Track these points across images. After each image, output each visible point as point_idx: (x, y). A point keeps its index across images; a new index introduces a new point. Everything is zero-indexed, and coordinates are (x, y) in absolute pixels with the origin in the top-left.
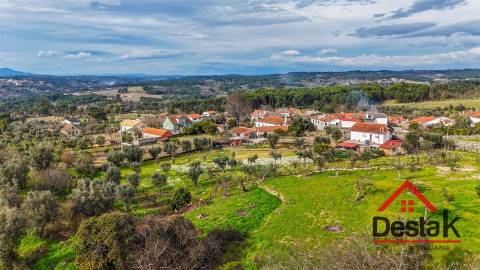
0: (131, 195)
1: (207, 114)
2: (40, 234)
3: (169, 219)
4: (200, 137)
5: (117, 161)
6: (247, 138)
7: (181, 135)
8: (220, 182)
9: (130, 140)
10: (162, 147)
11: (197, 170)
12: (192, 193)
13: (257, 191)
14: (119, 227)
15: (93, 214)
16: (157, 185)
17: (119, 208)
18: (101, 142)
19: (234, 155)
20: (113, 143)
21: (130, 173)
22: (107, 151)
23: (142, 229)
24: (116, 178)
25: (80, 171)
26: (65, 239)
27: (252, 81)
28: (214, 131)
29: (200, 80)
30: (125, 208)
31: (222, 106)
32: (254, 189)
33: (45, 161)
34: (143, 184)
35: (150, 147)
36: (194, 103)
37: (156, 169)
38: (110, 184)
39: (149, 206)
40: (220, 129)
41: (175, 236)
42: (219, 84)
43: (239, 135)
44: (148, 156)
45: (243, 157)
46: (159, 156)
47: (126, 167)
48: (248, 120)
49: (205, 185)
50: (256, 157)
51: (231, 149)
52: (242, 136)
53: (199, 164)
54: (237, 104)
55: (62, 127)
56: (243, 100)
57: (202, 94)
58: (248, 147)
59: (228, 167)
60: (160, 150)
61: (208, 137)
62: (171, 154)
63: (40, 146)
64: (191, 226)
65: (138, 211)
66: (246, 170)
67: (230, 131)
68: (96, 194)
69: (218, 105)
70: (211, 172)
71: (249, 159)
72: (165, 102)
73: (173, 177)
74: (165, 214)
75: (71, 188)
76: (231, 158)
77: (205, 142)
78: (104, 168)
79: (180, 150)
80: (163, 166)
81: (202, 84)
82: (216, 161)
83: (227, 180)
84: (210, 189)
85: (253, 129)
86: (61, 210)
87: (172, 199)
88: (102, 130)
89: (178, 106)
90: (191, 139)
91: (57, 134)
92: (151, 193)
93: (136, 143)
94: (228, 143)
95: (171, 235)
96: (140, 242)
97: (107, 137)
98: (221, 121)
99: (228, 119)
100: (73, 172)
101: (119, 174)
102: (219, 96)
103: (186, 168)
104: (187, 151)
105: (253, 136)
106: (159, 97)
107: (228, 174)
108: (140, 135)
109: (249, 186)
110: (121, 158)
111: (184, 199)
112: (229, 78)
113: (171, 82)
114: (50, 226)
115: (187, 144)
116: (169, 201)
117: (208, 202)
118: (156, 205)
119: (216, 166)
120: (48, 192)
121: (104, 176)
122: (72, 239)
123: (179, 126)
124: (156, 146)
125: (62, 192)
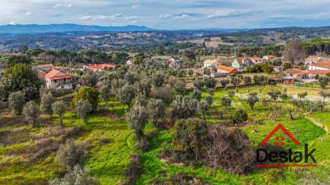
0: (206, 109)
1: (266, 58)
2: (155, 123)
3: (231, 129)
4: (259, 75)
5: (200, 86)
6: (299, 78)
7: (244, 72)
8: (271, 109)
9: (209, 74)
10: (230, 80)
11: (254, 99)
12: (249, 115)
13: (303, 120)
14: (198, 128)
15: (183, 117)
16: (224, 105)
17: (199, 116)
18: (191, 73)
19: (285, 90)
20: (198, 74)
21: (207, 95)
22: (194, 79)
23: (212, 132)
24: (198, 97)
25: (178, 90)
26: (167, 129)
27: (309, 32)
28: (271, 71)
29: (264, 32)
30: (202, 117)
31: (280, 52)
32: (301, 118)
33: (160, 82)
34: (215, 103)
35: (222, 79)
36: (257, 50)
37: (224, 94)
38: (195, 100)
39: (218, 119)
40: (276, 69)
41: (234, 141)
42: (280, 34)
43: (292, 75)
44: (219, 85)
45: (294, 92)
46: (228, 85)
47: (205, 91)
48: (302, 64)
49: (259, 110)
50: (306, 94)
51: (284, 86)
52: (295, 76)
53: (256, 94)
54: (294, 51)
55: (169, 63)
56: (299, 47)
57: (264, 42)
58: (299, 85)
59: (279, 99)
60: (228, 82)
61: (265, 75)
62: (236, 85)
63: (158, 73)
64: (246, 137)
65: (211, 120)
66: (295, 103)
67: (285, 72)
68: (186, 105)
69: (277, 51)
70: (265, 101)
71: (299, 95)
72: (235, 48)
73: (236, 101)
74: (228, 125)
75: (172, 99)
76: (282, 93)
77: (262, 79)
78: (191, 90)
79: (242, 83)
80: (229, 93)
81: (265, 35)
82: (270, 94)
83: (277, 109)
84: (263, 113)
85: (306, 71)
86: (166, 112)
87: (233, 116)
88: (192, 65)
89: (244, 51)
90: (252, 76)
91: (167, 67)
92: (220, 110)
93: (212, 75)
94: (282, 81)
95: (231, 140)
96: (210, 140)
97: (195, 70)
98: (278, 64)
99: (284, 63)
100: (174, 90)
101: (200, 95)
102: (277, 44)
103: (246, 96)
104: (248, 84)
105: (305, 77)
106: (232, 44)
107: (278, 105)
108: (216, 70)
109: (296, 116)
110: (202, 85)
111: (242, 118)
112: (289, 30)
113: (241, 34)
114: (160, 120)
115: (249, 79)
116: (231, 117)
117: (260, 123)
118: (222, 118)
119: (270, 97)
120: (160, 100)
121: (191, 95)
122: (171, 130)
123: (244, 65)
124: (226, 79)
125: (167, 101)
